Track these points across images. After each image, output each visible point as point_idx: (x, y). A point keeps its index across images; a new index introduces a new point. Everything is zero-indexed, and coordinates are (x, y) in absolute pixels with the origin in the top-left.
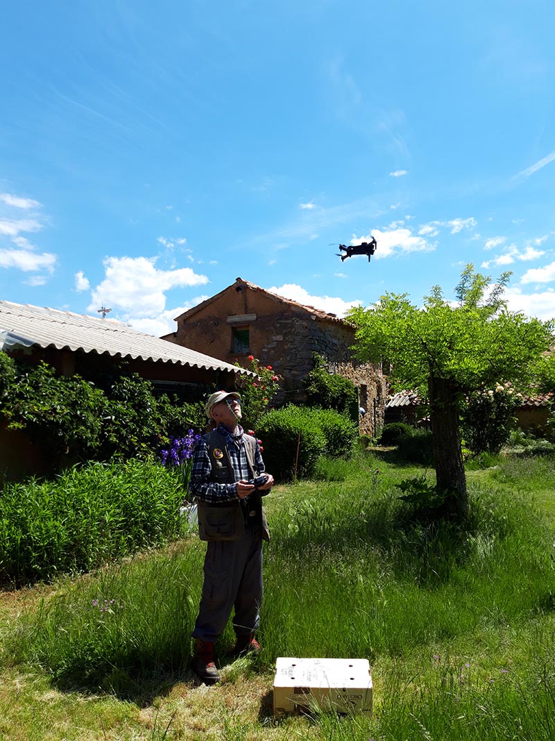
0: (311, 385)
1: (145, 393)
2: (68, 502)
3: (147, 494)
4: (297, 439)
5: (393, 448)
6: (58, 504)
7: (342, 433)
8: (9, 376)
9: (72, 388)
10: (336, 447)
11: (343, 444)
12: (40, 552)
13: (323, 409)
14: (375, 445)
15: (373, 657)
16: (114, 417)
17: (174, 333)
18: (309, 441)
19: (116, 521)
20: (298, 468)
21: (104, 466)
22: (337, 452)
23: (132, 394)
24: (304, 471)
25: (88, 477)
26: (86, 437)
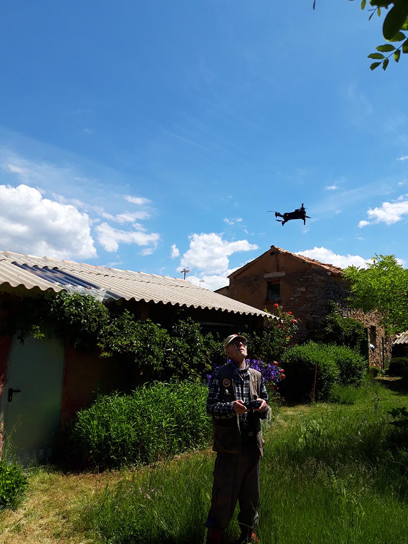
0: (327, 326)
1: (196, 332)
2: (138, 410)
3: (194, 407)
4: (315, 369)
5: (399, 378)
6: (132, 412)
7: (353, 365)
8: (104, 320)
9: (145, 329)
10: (348, 376)
11: (354, 374)
12: (116, 446)
13: (337, 345)
14: (383, 375)
16: (173, 349)
17: (227, 287)
18: (325, 371)
19: (171, 427)
20: (316, 392)
21: (165, 385)
22: (349, 380)
23: (187, 332)
24: (321, 395)
25: (153, 393)
26: (153, 364)
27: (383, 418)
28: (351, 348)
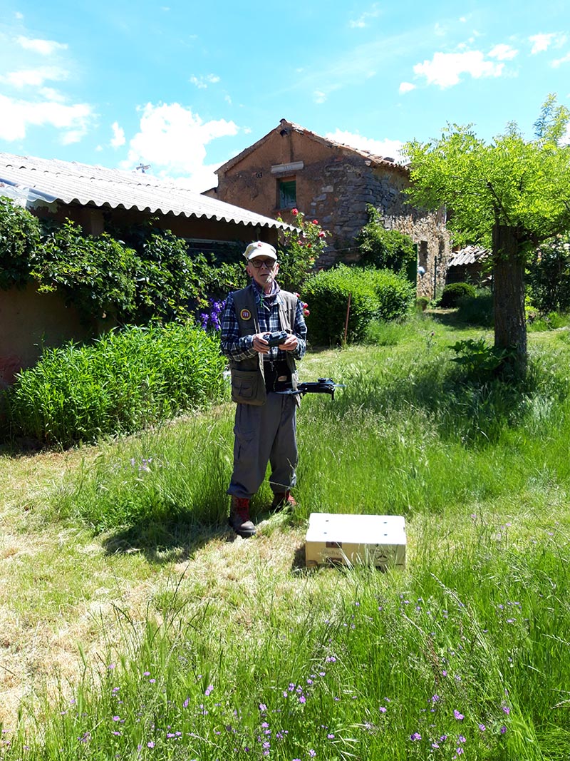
0: (363, 242)
1: (180, 253)
2: (108, 366)
3: (188, 358)
4: (348, 302)
5: (454, 310)
6: (98, 368)
8: (34, 236)
9: (102, 248)
10: (390, 311)
12: (83, 415)
13: (377, 269)
14: (434, 307)
15: (411, 515)
16: (148, 279)
17: (215, 189)
18: (360, 304)
19: (158, 385)
20: (348, 332)
21: (143, 330)
22: (391, 315)
23: (166, 253)
24: (354, 335)
25: (125, 342)
26: (121, 300)
28: (395, 273)
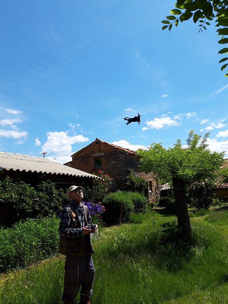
0: (127, 182)
1: (52, 188)
2: (17, 237)
3: (52, 232)
4: (121, 205)
5: (164, 208)
6: (12, 238)
7: (141, 202)
9: (20, 187)
10: (139, 209)
11: (142, 207)
12: (3, 259)
13: (133, 192)
14: (156, 207)
16: (38, 199)
17: (71, 162)
18: (127, 207)
19: (38, 245)
20: (122, 218)
21: (34, 220)
23: (47, 188)
24: (125, 219)
25: (26, 226)
26: (26, 208)
27: (158, 229)
28: (139, 193)
